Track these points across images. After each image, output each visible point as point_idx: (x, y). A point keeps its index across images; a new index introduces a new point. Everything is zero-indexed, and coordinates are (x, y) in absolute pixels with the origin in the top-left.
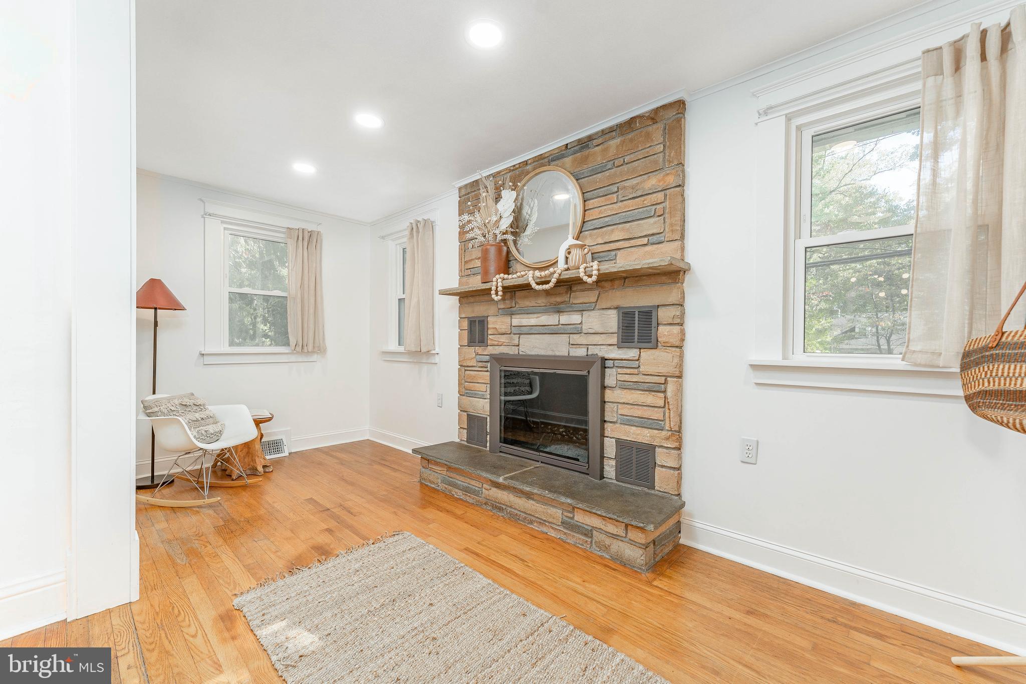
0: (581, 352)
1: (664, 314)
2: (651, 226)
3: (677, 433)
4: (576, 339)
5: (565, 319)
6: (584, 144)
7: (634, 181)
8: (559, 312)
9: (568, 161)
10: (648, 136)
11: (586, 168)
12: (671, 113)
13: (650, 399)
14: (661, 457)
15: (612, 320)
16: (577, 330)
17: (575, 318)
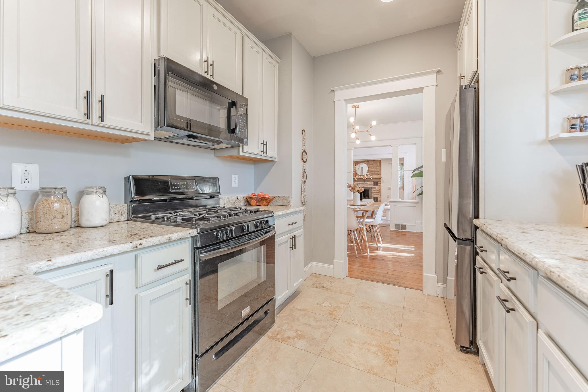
0: (368, 187)
1: (379, 182)
2: (377, 172)
3: (380, 195)
4: (367, 185)
5: (365, 182)
6: (368, 161)
7: (375, 167)
8: (364, 181)
9: (366, 162)
10: (377, 163)
11: (368, 164)
12: (380, 161)
13: (378, 192)
14: (379, 198)
15: (372, 183)
16: (368, 184)
17: (367, 182)
